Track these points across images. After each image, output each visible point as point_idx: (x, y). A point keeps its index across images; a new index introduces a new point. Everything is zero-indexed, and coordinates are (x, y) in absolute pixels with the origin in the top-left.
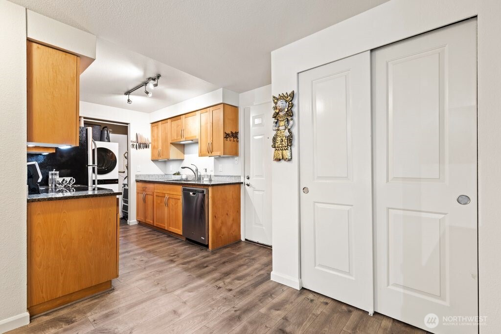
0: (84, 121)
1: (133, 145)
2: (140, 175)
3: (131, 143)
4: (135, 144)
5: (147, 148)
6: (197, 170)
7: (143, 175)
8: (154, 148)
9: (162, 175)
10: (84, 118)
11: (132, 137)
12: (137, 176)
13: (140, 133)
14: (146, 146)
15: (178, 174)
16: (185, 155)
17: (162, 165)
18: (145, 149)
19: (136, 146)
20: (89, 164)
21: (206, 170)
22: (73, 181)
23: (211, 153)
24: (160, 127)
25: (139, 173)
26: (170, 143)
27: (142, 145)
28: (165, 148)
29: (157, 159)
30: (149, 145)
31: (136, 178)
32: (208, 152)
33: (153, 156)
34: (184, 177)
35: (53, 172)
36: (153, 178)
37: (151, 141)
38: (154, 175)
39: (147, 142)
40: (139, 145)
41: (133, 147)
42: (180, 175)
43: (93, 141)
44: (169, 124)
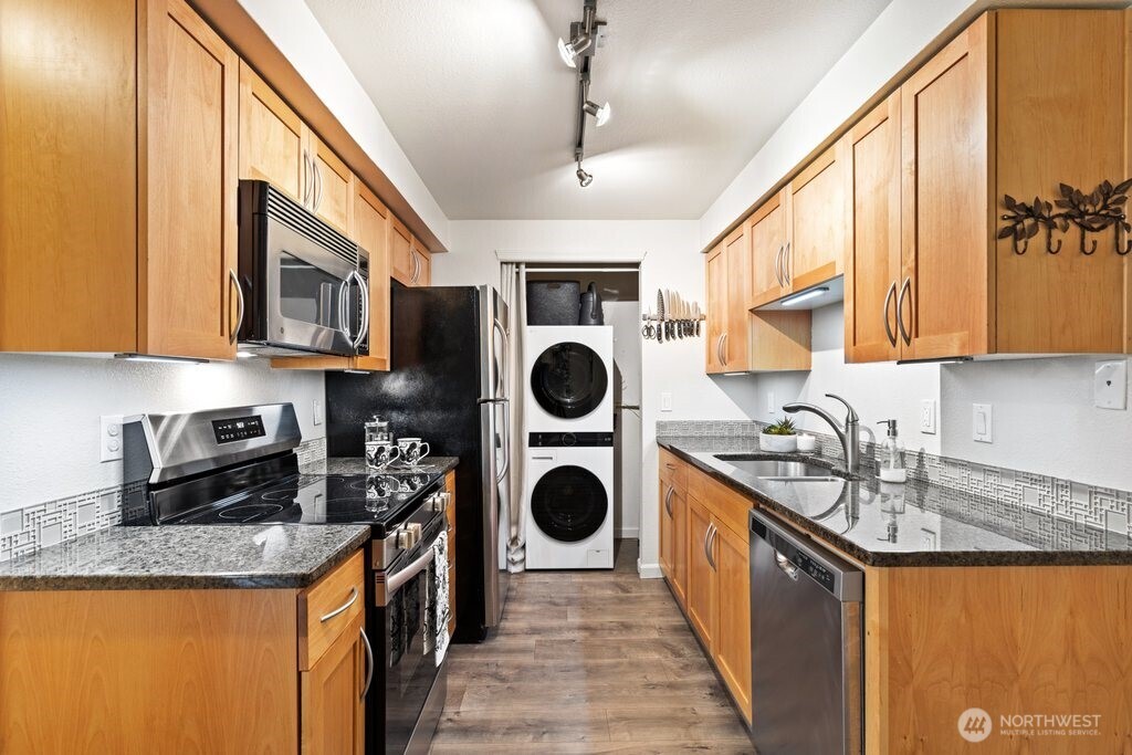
0: (527, 273)
1: (649, 329)
2: (672, 423)
3: (645, 323)
4: (655, 324)
5: (691, 334)
6: (852, 422)
7: (678, 423)
8: (713, 333)
9: (744, 425)
10: (529, 265)
11: (648, 303)
12: (660, 426)
13: (669, 286)
14: (689, 329)
15: (785, 429)
16: (814, 355)
17: (743, 390)
18: (687, 339)
19: (660, 329)
20: (482, 398)
21: (893, 424)
22: (423, 450)
23: (908, 341)
24: (724, 256)
25: (666, 418)
26: (751, 310)
27: (676, 325)
28: (737, 329)
29: (725, 369)
30: (698, 325)
31: (658, 431)
32: (894, 342)
33: (710, 361)
34: (804, 443)
35: (373, 424)
36: (712, 432)
37: (704, 311)
38: (717, 424)
39: (693, 316)
40: (667, 327)
41: (649, 334)
42: (789, 434)
43: (499, 327)
44: (746, 239)
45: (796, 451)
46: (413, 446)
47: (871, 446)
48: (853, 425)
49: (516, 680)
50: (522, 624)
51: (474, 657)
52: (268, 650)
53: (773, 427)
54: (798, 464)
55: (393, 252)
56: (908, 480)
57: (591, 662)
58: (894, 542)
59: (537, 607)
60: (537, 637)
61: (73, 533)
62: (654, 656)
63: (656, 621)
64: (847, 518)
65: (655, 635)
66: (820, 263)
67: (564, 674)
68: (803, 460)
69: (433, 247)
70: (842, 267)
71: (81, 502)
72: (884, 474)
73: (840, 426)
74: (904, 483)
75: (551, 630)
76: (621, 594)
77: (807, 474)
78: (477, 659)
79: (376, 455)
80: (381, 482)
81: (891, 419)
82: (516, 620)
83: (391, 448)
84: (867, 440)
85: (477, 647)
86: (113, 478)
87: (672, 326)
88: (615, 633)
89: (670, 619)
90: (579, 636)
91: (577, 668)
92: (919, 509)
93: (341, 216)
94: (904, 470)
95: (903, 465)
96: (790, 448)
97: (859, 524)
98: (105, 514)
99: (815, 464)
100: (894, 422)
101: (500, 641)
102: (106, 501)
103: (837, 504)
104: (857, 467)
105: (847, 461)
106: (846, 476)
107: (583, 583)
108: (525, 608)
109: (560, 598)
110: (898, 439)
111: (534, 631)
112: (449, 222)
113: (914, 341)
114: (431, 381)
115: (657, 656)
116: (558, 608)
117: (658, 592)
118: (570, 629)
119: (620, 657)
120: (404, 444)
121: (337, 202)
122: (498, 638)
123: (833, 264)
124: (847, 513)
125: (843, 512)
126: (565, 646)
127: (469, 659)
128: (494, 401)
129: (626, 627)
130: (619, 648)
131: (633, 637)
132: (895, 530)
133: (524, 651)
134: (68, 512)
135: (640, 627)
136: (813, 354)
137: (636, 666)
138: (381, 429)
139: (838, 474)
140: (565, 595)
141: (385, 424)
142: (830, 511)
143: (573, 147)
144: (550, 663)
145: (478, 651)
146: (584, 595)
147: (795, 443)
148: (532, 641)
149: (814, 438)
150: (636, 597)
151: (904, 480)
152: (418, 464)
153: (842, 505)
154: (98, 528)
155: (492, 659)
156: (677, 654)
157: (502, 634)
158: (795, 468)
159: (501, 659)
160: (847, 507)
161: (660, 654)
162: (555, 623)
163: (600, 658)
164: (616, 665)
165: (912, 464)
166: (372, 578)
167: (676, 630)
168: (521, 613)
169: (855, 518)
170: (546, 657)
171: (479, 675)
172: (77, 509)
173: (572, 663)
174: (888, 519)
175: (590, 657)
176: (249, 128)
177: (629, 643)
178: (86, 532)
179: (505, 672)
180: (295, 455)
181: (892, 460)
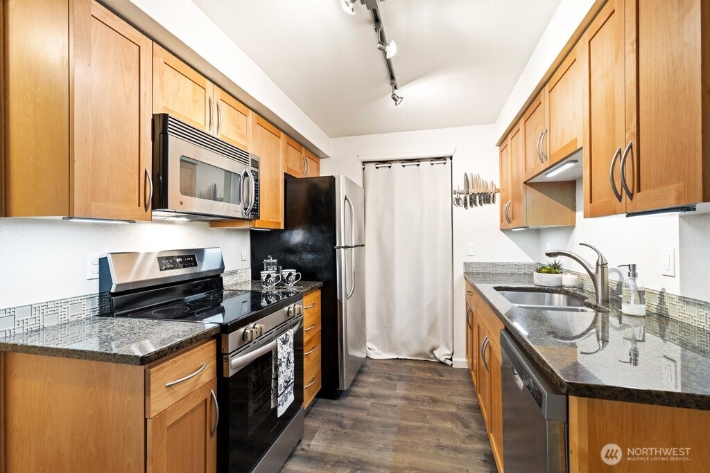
1: (458, 200)
2: (475, 264)
3: (455, 196)
4: (462, 197)
5: (489, 202)
6: (602, 265)
7: (480, 263)
8: (503, 201)
9: (529, 267)
12: (466, 265)
13: (472, 171)
14: (487, 198)
15: (555, 269)
16: (577, 215)
18: (486, 206)
19: (466, 200)
20: (337, 245)
21: (633, 268)
22: (297, 277)
23: (631, 196)
24: (509, 146)
25: (470, 260)
26: (525, 183)
27: (477, 197)
28: (517, 198)
29: (511, 226)
30: (494, 196)
31: (465, 269)
32: (620, 198)
33: (502, 221)
34: (568, 280)
35: (268, 261)
36: (505, 270)
37: (498, 187)
38: (508, 264)
39: (490, 190)
40: (471, 198)
41: (458, 204)
42: (557, 273)
43: (348, 201)
44: (521, 133)
45: (561, 286)
46: (290, 274)
47: (620, 285)
48: (603, 268)
49: (352, 428)
50: (366, 391)
51: (330, 409)
52: (129, 402)
53: (544, 267)
54: (562, 296)
55: (286, 158)
56: (649, 314)
57: (404, 423)
58: (636, 364)
59: (378, 380)
60: (373, 400)
61: (67, 318)
62: (449, 425)
63: (458, 399)
64: (598, 340)
65: (453, 410)
66: (567, 141)
67: (383, 429)
68: (566, 293)
69: (321, 156)
70: (582, 142)
71: (74, 302)
72: (625, 309)
73: (592, 268)
74: (644, 317)
75: (384, 397)
76: (437, 377)
77: (569, 305)
78: (332, 410)
79: (266, 279)
80: (269, 296)
81: (631, 263)
82: (363, 387)
83: (276, 275)
84: (618, 280)
85: (334, 402)
86: (95, 288)
87: (475, 198)
88: (425, 404)
89: (466, 399)
90: (400, 403)
91: (393, 425)
92: (661, 340)
93: (242, 136)
94: (643, 306)
95: (642, 301)
96: (557, 284)
97: (608, 346)
98: (90, 308)
99: (575, 297)
100: (634, 266)
101: (349, 400)
102: (90, 302)
103: (589, 329)
104: (606, 301)
105: (597, 296)
106: (595, 307)
107: (413, 367)
108: (371, 380)
109: (396, 375)
110: (638, 280)
111: (372, 396)
112: (331, 139)
113: (637, 196)
114: (307, 235)
115: (450, 425)
116: (392, 382)
117: (462, 378)
118: (396, 397)
119: (424, 422)
120: (285, 273)
121: (239, 128)
122: (348, 398)
123: (575, 141)
124: (598, 335)
125: (595, 336)
126: (389, 409)
127: (327, 410)
128: (345, 247)
129: (434, 401)
130: (425, 415)
131: (437, 409)
132: (636, 355)
133: (362, 409)
134: (63, 307)
135: (444, 402)
136: (577, 213)
137: (433, 430)
138: (273, 264)
139: (589, 305)
140: (399, 374)
141: (275, 261)
142: (583, 334)
143: (389, 80)
144: (376, 419)
145: (334, 405)
146: (411, 375)
147: (561, 280)
148: (369, 403)
149: (576, 277)
150: (447, 380)
151: (643, 313)
152: (294, 285)
153: (594, 330)
154: (84, 316)
155: (340, 411)
156: (466, 426)
157: (351, 396)
158: (559, 300)
159: (346, 413)
160: (597, 332)
161: (453, 423)
162: (387, 392)
163: (410, 421)
164: (419, 428)
165: (655, 302)
166: (221, 358)
167: (469, 407)
168: (367, 383)
169: (605, 341)
170: (375, 415)
171: (329, 422)
172: (70, 306)
173: (390, 421)
174: (630, 345)
175: (403, 419)
176: (162, 84)
177: (433, 413)
178: (75, 318)
179: (346, 422)
180: (222, 278)
181: (633, 298)
